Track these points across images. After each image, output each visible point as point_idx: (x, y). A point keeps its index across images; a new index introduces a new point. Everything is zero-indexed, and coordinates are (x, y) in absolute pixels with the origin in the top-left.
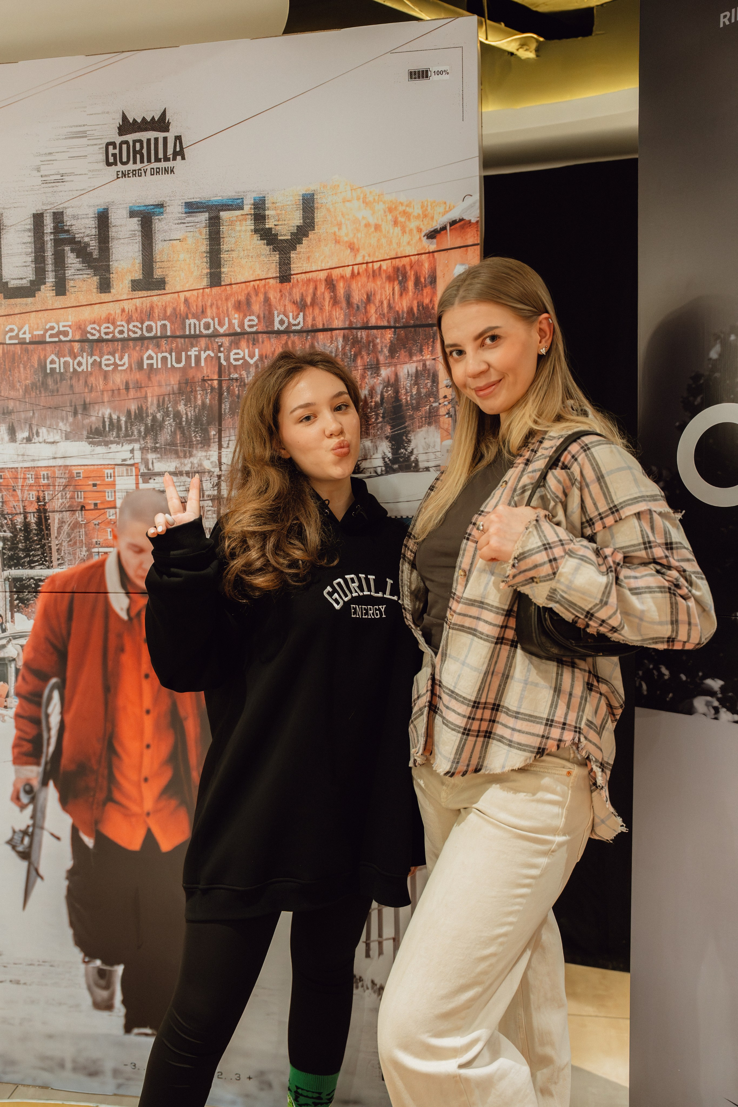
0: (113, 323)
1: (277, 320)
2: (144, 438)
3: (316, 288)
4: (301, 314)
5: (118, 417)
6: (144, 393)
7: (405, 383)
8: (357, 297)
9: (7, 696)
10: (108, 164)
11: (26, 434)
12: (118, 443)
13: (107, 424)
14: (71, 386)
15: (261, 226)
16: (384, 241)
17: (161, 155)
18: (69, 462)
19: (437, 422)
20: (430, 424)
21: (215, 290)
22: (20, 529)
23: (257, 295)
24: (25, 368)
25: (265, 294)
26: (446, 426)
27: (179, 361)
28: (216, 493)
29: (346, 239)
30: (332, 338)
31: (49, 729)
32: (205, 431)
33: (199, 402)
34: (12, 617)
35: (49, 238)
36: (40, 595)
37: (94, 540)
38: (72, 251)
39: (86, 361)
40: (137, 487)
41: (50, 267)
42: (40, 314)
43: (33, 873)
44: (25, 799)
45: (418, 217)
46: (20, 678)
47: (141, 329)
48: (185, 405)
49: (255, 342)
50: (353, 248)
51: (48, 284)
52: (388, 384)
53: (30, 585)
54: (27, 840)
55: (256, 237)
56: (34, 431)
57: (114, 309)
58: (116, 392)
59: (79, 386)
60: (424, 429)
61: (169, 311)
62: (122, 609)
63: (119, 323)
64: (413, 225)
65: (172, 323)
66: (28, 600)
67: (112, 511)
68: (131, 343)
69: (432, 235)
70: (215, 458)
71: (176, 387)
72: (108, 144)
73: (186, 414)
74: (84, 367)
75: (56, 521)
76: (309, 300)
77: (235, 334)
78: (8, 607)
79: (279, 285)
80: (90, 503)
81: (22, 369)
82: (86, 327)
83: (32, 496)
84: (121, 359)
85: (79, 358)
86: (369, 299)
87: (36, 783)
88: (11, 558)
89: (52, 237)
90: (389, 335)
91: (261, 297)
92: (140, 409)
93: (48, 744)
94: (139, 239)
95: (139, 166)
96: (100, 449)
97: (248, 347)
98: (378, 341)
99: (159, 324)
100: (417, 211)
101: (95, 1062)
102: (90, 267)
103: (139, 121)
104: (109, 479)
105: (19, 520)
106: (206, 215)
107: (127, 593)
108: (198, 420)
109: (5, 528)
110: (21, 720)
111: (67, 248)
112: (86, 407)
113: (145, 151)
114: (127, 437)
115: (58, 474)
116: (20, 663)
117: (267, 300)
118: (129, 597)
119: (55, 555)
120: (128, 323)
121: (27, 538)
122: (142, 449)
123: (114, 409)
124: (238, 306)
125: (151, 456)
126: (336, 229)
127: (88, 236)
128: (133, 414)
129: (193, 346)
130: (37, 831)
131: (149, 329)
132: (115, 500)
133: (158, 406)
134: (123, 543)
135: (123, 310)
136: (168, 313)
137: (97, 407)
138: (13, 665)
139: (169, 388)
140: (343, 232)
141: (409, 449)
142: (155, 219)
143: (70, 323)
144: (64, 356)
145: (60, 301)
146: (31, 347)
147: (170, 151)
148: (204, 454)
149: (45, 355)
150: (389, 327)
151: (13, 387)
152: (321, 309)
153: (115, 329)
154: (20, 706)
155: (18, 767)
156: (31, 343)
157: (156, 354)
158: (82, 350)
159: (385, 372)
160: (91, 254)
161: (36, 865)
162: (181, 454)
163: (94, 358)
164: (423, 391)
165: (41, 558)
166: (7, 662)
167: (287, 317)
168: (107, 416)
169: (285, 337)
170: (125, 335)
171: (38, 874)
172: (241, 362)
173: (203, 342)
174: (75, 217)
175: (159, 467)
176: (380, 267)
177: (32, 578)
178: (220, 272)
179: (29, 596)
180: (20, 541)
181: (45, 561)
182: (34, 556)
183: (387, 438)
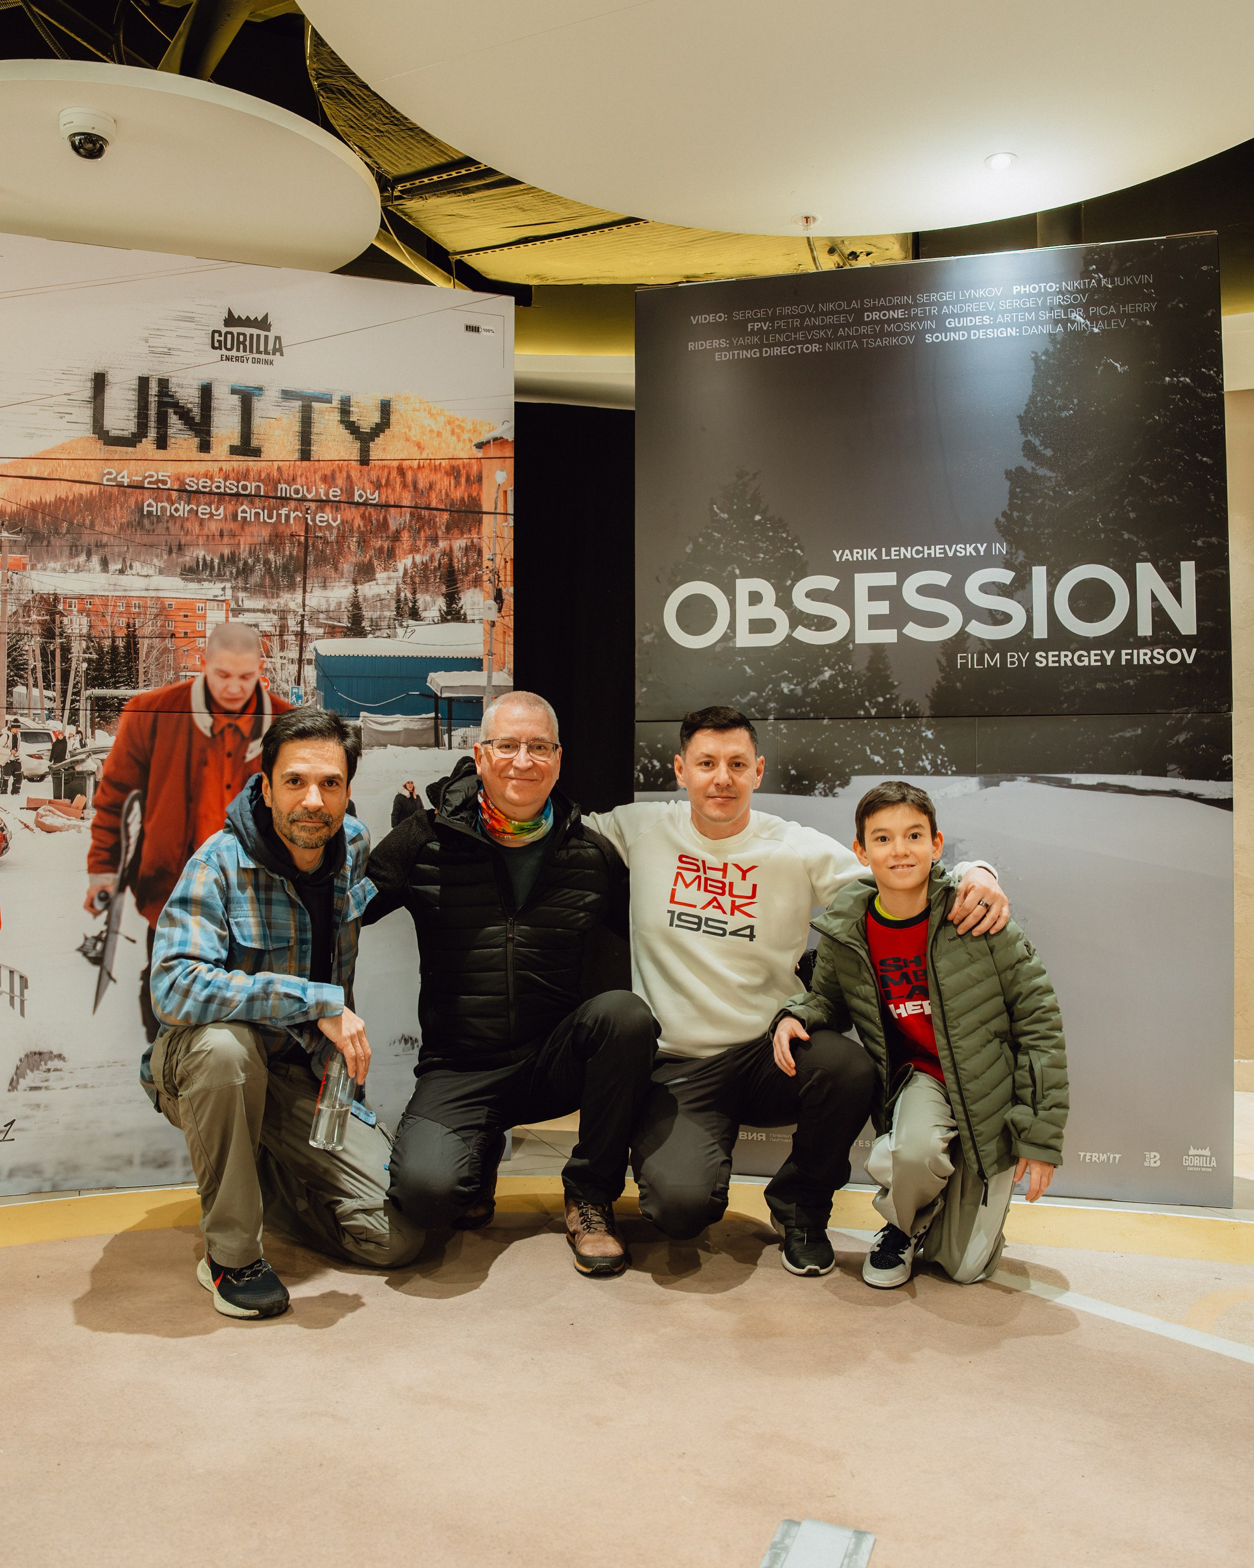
0: (211, 479)
1: (357, 494)
2: (235, 579)
3: (389, 473)
4: (377, 492)
5: (212, 559)
6: (237, 542)
7: (458, 554)
8: (421, 485)
9: (84, 808)
10: (213, 347)
11: (119, 567)
12: (210, 581)
13: (201, 564)
14: (168, 528)
15: (346, 419)
16: (443, 445)
17: (262, 349)
18: (161, 594)
19: (481, 586)
20: (475, 587)
21: (305, 463)
22: (107, 652)
23: (341, 472)
24: (121, 508)
25: (348, 472)
26: (487, 590)
27: (270, 517)
28: (299, 629)
29: (414, 439)
30: (401, 513)
31: (128, 838)
32: (292, 579)
33: (287, 553)
34: (93, 733)
35: (153, 400)
36: (123, 714)
37: (182, 665)
38: (175, 413)
39: (183, 509)
40: (227, 620)
41: (152, 423)
42: (140, 463)
43: (105, 977)
44: (99, 905)
45: (469, 431)
46: (99, 790)
47: (237, 487)
48: (275, 554)
49: (338, 509)
50: (419, 446)
51: (149, 438)
52: (444, 554)
53: (114, 704)
54: (99, 946)
55: (341, 426)
56: (128, 564)
57: (214, 467)
58: (210, 538)
59: (175, 529)
60: (472, 590)
61: (263, 475)
62: (206, 727)
63: (216, 480)
64: (466, 436)
65: (266, 485)
66: (110, 718)
67: (202, 640)
68: (227, 498)
69: (480, 446)
70: (300, 600)
71: (267, 539)
72: (214, 332)
73: (276, 562)
74: (181, 513)
75: (146, 646)
76: (383, 482)
77: (321, 501)
78: (88, 724)
79: (360, 467)
80: (180, 632)
81: (118, 508)
82: (184, 479)
83: (123, 622)
84: (217, 510)
85: (177, 505)
86: (431, 487)
87: (112, 890)
88: (95, 678)
89: (156, 399)
90: (446, 516)
91: (344, 474)
92: (233, 554)
93: (127, 853)
94: (238, 412)
95: (241, 354)
96: (193, 585)
97: (332, 513)
98: (438, 519)
99: (254, 484)
100: (469, 426)
101: (165, 1153)
102: (191, 429)
103: (244, 318)
104: (200, 612)
105: (107, 644)
106: (300, 403)
107: (211, 712)
108: (285, 567)
109: (91, 650)
110: (99, 831)
111: (171, 411)
112: (180, 548)
113: (247, 343)
114: (220, 577)
115: (149, 604)
116: (100, 776)
117: (349, 477)
118: (212, 717)
119: (142, 677)
120: (225, 480)
121: (113, 661)
122: (233, 588)
123: (209, 552)
124: (324, 479)
125: (241, 595)
126: (407, 430)
127: (191, 403)
128: (226, 557)
129: (283, 506)
130: (111, 936)
131: (245, 488)
132: (205, 631)
133: (250, 553)
134: (210, 669)
135: (221, 470)
136: (263, 477)
137: (191, 548)
138: (92, 779)
139: (260, 538)
140: (412, 434)
141: (460, 605)
142: (255, 400)
143: (169, 474)
144: (162, 502)
145: (161, 454)
146: (129, 490)
147: (270, 347)
148: (290, 596)
149: (143, 499)
150: (446, 510)
151: (108, 523)
152: (393, 490)
153: (212, 483)
154: (98, 817)
155: (92, 875)
156: (128, 486)
157: (250, 509)
158: (180, 498)
159: (442, 544)
160: (193, 418)
161: (108, 968)
162: (270, 595)
163: (191, 506)
164: (471, 561)
165: (127, 679)
166: (85, 775)
167: (366, 493)
168: (201, 557)
169: (363, 508)
170: (222, 490)
171: (110, 977)
172: (325, 524)
173: (293, 504)
174: (179, 385)
175: (248, 604)
176: (440, 464)
177: (116, 697)
178: (310, 450)
179: (112, 714)
180: (106, 663)
181: (132, 682)
182: (120, 677)
183: (443, 595)
